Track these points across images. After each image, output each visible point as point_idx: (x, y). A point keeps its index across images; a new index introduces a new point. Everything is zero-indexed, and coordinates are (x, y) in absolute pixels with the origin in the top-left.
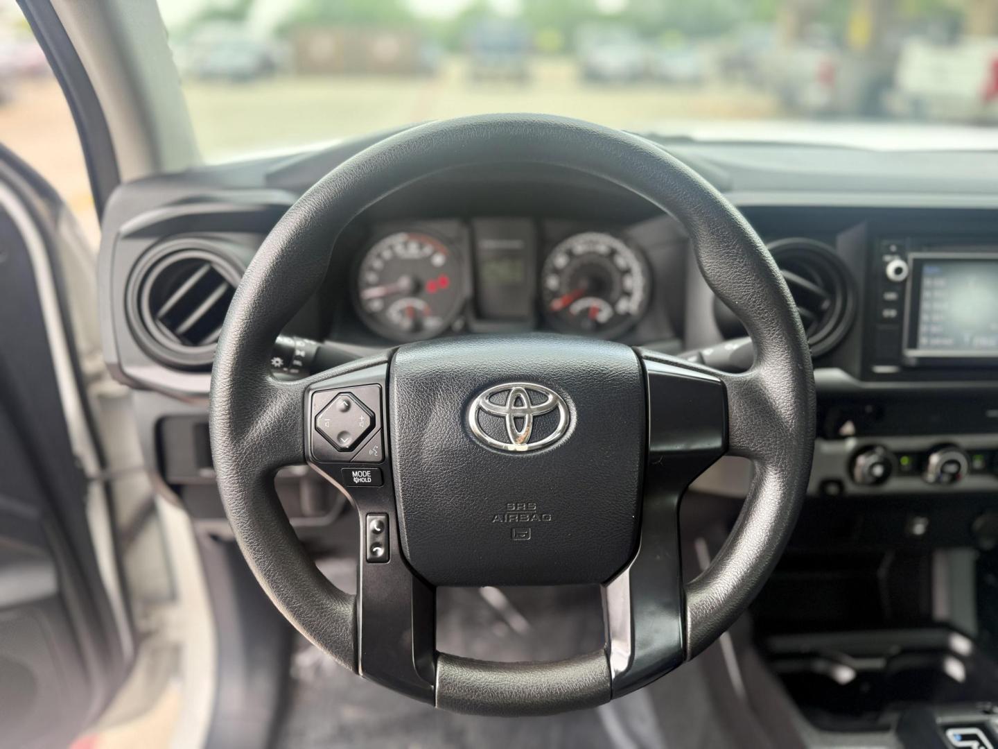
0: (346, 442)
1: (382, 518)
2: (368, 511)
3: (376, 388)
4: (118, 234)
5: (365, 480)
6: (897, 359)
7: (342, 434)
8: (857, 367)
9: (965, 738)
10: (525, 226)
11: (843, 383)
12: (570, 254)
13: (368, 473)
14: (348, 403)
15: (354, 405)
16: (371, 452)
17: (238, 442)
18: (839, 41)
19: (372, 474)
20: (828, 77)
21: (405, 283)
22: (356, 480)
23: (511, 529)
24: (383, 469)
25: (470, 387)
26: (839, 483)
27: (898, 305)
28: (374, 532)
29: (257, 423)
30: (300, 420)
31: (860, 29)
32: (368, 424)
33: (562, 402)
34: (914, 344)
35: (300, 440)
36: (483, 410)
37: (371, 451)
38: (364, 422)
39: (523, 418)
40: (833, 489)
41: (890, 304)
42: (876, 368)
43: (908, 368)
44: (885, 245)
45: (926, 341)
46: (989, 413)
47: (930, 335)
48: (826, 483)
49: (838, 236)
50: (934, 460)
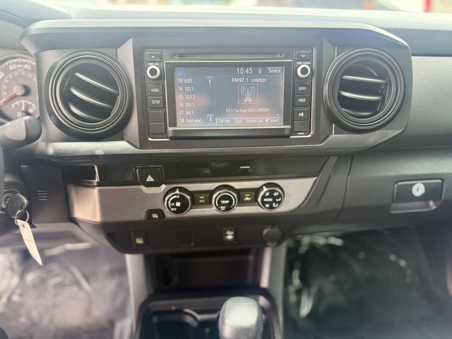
12: (7, 70)
26: (158, 211)
27: (161, 95)
34: (173, 123)
40: (155, 216)
41: (155, 96)
42: (150, 139)
43: (172, 138)
44: (149, 55)
45: (183, 120)
46: (241, 167)
47: (185, 117)
48: (150, 212)
49: (118, 49)
50: (214, 196)
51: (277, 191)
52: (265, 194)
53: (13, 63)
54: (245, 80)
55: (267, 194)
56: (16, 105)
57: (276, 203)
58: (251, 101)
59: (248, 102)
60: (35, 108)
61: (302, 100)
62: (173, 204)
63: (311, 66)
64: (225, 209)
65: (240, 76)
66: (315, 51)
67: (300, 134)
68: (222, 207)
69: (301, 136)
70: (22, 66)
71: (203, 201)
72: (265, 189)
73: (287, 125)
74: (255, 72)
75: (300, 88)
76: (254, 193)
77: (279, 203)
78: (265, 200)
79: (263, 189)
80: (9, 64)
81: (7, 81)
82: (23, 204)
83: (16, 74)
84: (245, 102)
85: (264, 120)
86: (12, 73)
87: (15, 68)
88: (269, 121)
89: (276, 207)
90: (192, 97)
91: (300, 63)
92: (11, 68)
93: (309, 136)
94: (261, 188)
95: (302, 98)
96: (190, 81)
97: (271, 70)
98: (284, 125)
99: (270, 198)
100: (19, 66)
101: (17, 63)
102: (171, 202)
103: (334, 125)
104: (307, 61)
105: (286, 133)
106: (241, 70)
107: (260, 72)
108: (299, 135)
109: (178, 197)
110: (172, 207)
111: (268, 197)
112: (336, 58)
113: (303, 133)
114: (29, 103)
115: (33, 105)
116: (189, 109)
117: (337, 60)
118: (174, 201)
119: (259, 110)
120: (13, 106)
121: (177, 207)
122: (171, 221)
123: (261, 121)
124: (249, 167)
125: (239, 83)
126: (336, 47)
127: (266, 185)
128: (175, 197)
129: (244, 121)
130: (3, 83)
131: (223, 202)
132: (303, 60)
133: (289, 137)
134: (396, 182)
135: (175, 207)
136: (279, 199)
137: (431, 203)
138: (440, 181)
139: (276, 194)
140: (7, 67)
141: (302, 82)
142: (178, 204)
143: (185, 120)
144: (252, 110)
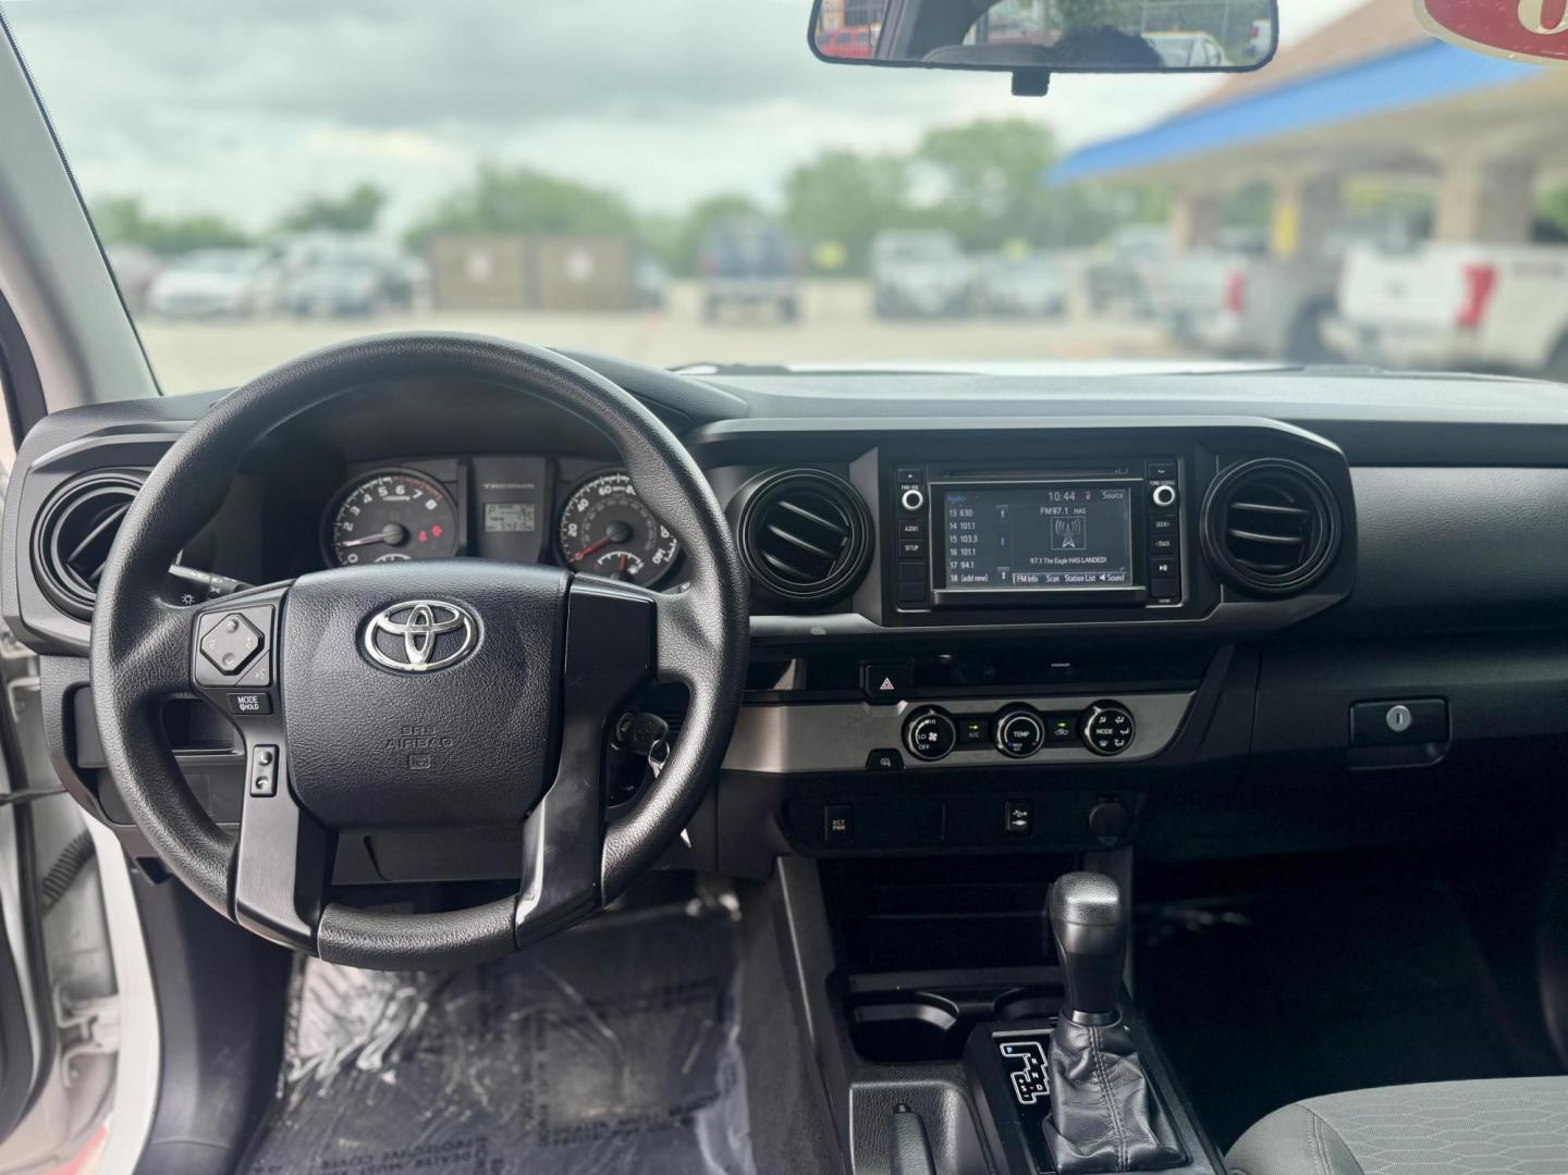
0: (231, 665)
1: (271, 750)
2: (256, 743)
3: (269, 609)
4: (29, 469)
5: (252, 708)
6: (925, 599)
7: (228, 656)
8: (878, 609)
9: (1016, 1049)
10: (537, 465)
11: (862, 626)
12: (593, 497)
13: (254, 699)
14: (237, 623)
15: (242, 625)
16: (257, 675)
17: (117, 664)
18: (1258, 250)
19: (259, 700)
20: (1236, 299)
21: (389, 533)
22: (243, 708)
23: (408, 757)
24: (271, 697)
25: (370, 606)
26: (892, 753)
27: (921, 537)
28: (263, 764)
29: (140, 645)
30: (186, 644)
31: (1285, 232)
32: (255, 645)
33: (469, 619)
34: (941, 581)
35: (185, 665)
36: (382, 629)
37: (259, 674)
38: (251, 642)
39: (423, 636)
40: (886, 762)
41: (911, 537)
42: (900, 611)
43: (936, 609)
44: (902, 473)
45: (956, 577)
46: (1054, 665)
47: (960, 572)
48: (877, 754)
49: (851, 465)
50: (1001, 723)
51: (1121, 715)
52: (1098, 718)
53: (607, 483)
54: (1063, 510)
55: (1103, 720)
56: (606, 559)
57: (1121, 737)
58: (1073, 545)
59: (1068, 546)
60: (641, 565)
61: (1162, 544)
62: (924, 737)
63: (1175, 487)
64: (1022, 748)
65: (1055, 504)
66: (1181, 463)
67: (1162, 601)
68: (1015, 745)
69: (1165, 604)
70: (621, 488)
71: (976, 735)
72: (1098, 710)
73: (1140, 585)
74: (1081, 498)
75: (1159, 524)
76: (1074, 720)
77: (1127, 738)
78: (1099, 731)
79: (1093, 712)
80: (599, 485)
81: (592, 516)
82: (662, 728)
83: (611, 503)
84: (1064, 545)
85: (1098, 578)
86: (604, 501)
87: (609, 492)
88: (1107, 578)
89: (1121, 747)
90: (973, 538)
91: (1156, 483)
92: (602, 492)
93: (1180, 605)
94: (1089, 711)
95: (1164, 540)
96: (969, 513)
97: (1107, 495)
98: (1133, 585)
99: (1109, 728)
100: (616, 489)
101: (614, 483)
102: (920, 733)
103: (1222, 586)
104: (1167, 479)
105: (1138, 599)
106: (1056, 496)
107: (1088, 498)
108: (1162, 604)
109: (934, 722)
110: (922, 742)
111: (1104, 726)
112: (1218, 474)
113: (1168, 601)
114: (630, 555)
115: (638, 561)
116: (967, 558)
117: (1221, 477)
118: (926, 730)
119: (1089, 560)
120: (600, 561)
121: (931, 743)
122: (914, 773)
123: (1093, 579)
124: (1068, 665)
125: (1052, 515)
126: (1217, 458)
127: (1098, 704)
128: (927, 722)
129: (1062, 580)
130: (585, 519)
131: (1018, 734)
132: (1162, 478)
133: (1144, 605)
134: (1352, 704)
135: (926, 741)
136: (1125, 730)
137: (1431, 749)
138: (1441, 701)
139: (1119, 720)
140: (595, 491)
141: (1161, 513)
142: (933, 737)
143: (959, 578)
144: (1074, 560)
